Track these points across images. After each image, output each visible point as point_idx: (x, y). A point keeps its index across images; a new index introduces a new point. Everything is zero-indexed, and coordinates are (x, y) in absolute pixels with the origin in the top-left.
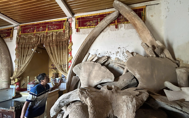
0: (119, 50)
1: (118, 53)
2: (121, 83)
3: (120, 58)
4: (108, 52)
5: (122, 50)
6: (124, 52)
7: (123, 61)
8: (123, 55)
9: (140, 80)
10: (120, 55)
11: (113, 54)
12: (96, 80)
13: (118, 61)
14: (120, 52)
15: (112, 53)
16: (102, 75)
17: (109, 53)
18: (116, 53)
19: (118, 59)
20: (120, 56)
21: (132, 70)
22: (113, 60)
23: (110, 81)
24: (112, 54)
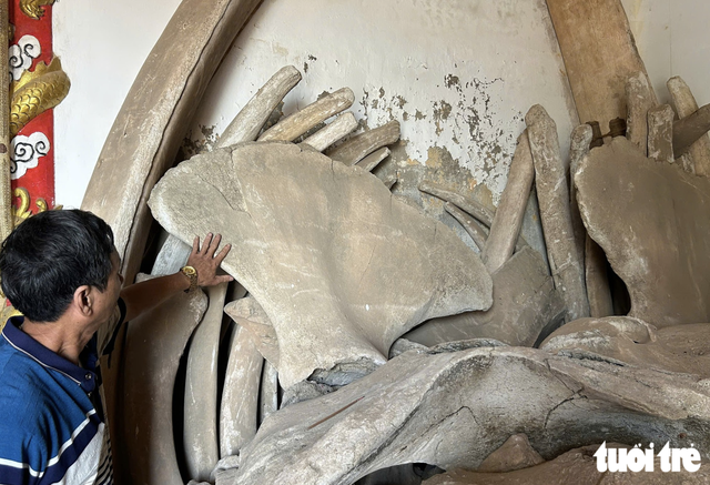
0: (451, 96)
1: (445, 117)
2: (515, 321)
3: (456, 152)
4: (388, 96)
5: (469, 103)
6: (476, 118)
7: (470, 176)
8: (474, 139)
9: (644, 288)
10: (457, 131)
11: (419, 115)
12: (396, 302)
13: (447, 174)
14: (455, 110)
15: (411, 109)
16: (424, 262)
17: (396, 109)
18: (435, 112)
19: (445, 155)
20: (455, 139)
21: (608, 231)
22: (417, 164)
23: (475, 308)
24: (411, 119)
